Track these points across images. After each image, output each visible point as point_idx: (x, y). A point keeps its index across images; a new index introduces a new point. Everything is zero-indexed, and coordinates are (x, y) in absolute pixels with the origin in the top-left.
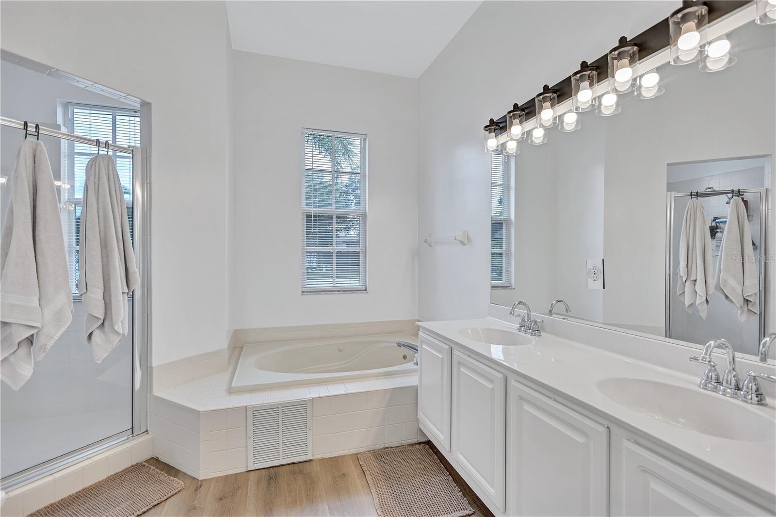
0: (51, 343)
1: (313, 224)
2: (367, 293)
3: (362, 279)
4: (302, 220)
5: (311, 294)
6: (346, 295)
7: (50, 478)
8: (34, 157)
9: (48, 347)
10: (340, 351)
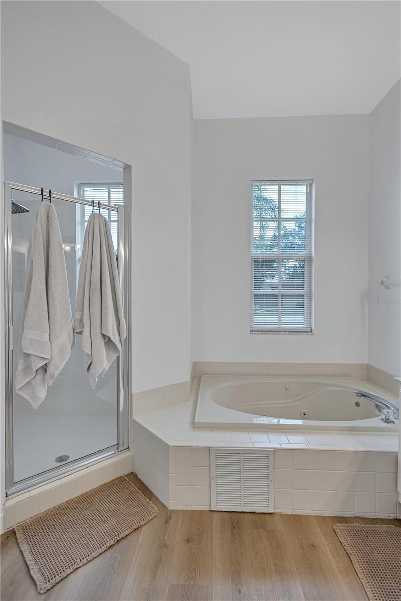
0: (58, 372)
1: (260, 266)
2: (313, 334)
3: (307, 321)
4: (251, 263)
5: (258, 334)
6: (292, 336)
7: (59, 482)
8: (48, 216)
9: (56, 376)
10: (286, 389)
